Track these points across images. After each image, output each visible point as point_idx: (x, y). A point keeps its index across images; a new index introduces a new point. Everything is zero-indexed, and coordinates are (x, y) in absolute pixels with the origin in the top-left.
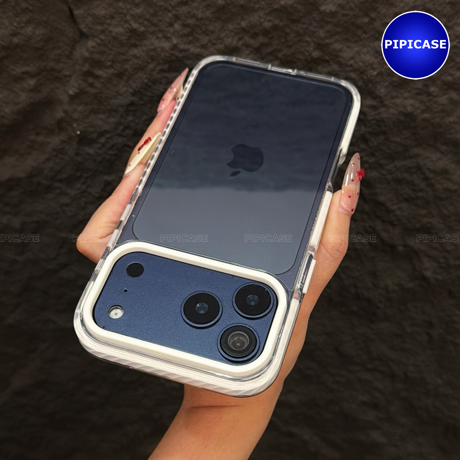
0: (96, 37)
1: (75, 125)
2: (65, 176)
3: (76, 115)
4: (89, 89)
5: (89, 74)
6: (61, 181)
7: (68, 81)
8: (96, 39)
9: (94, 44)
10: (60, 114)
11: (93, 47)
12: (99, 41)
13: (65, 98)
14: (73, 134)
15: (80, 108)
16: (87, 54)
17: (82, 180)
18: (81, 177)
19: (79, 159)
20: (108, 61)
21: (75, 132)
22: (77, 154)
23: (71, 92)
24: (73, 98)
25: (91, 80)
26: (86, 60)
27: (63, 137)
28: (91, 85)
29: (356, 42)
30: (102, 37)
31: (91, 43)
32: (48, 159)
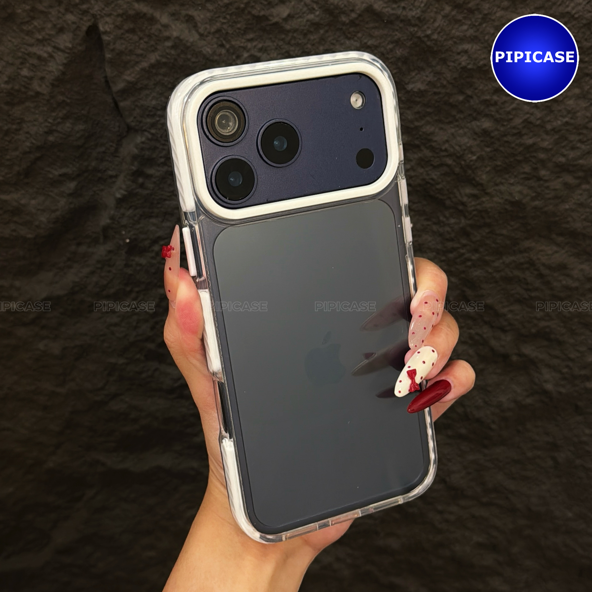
0: (145, 130)
1: (124, 233)
2: (112, 291)
3: (124, 221)
4: (140, 190)
5: (138, 173)
6: (108, 297)
7: (114, 182)
8: (146, 133)
9: (144, 139)
10: (104, 220)
11: (143, 143)
12: (150, 136)
13: (111, 202)
14: (121, 243)
15: (129, 212)
16: (136, 151)
17: (133, 295)
18: (131, 291)
19: (129, 271)
20: (161, 157)
21: (124, 240)
22: (127, 266)
23: (118, 196)
24: (120, 202)
25: (141, 180)
26: (135, 158)
27: (109, 246)
28: (142, 186)
29: (450, 123)
30: (153, 131)
31: (139, 139)
32: (93, 273)
